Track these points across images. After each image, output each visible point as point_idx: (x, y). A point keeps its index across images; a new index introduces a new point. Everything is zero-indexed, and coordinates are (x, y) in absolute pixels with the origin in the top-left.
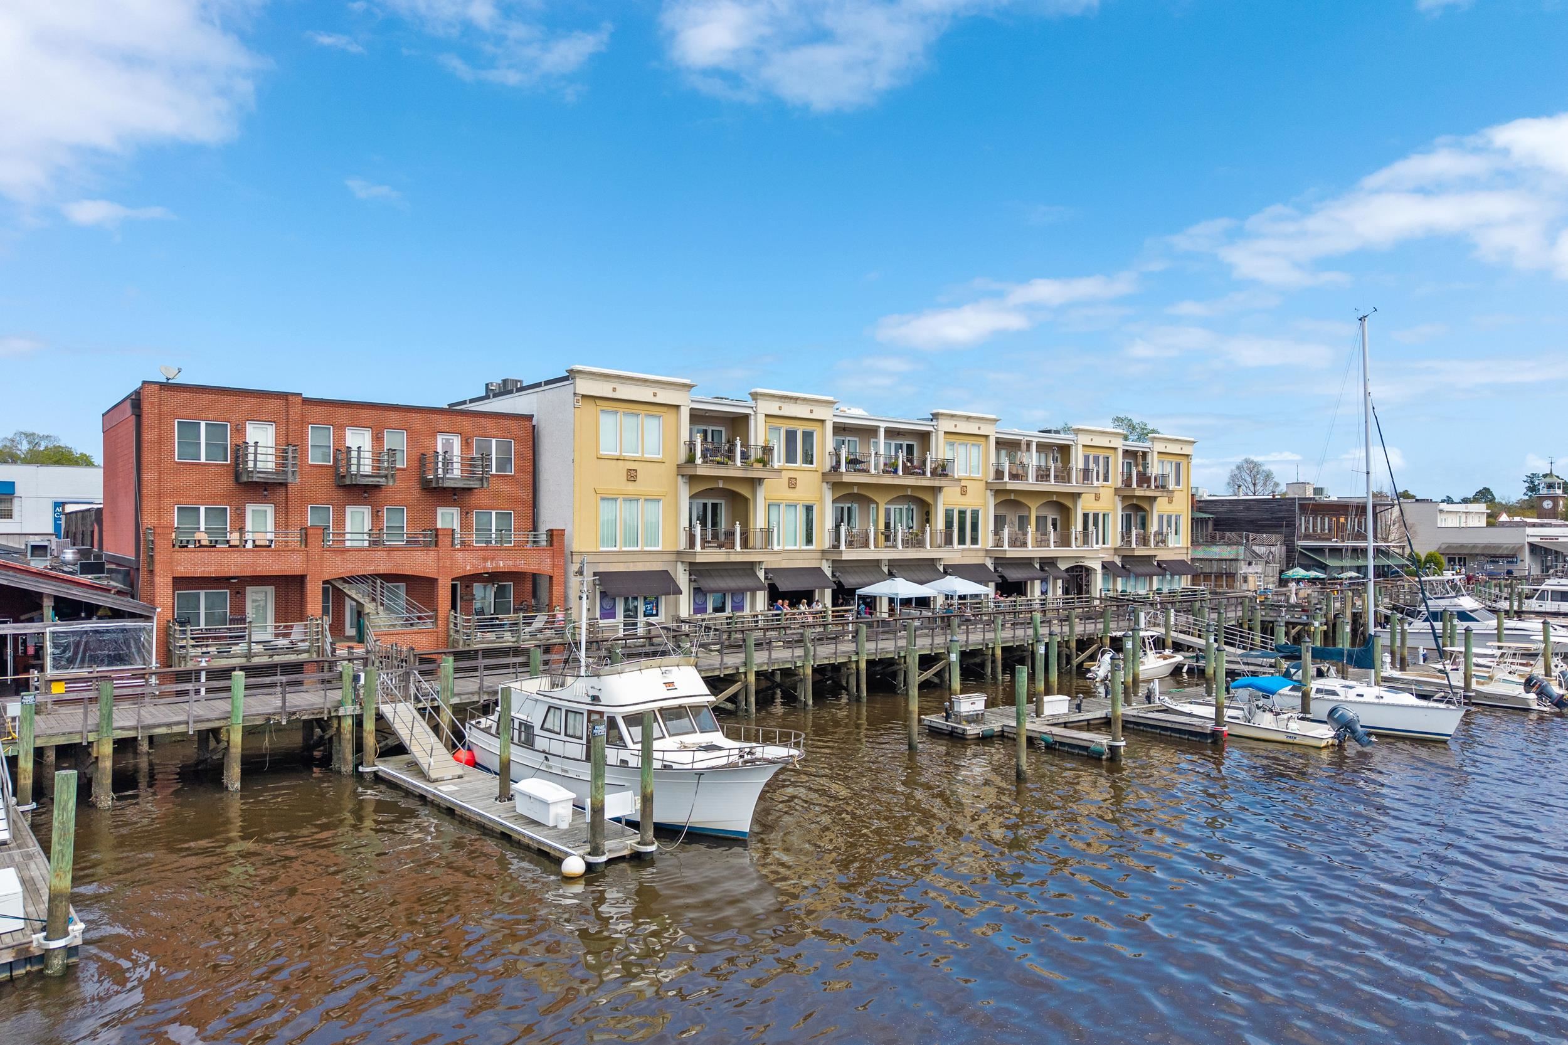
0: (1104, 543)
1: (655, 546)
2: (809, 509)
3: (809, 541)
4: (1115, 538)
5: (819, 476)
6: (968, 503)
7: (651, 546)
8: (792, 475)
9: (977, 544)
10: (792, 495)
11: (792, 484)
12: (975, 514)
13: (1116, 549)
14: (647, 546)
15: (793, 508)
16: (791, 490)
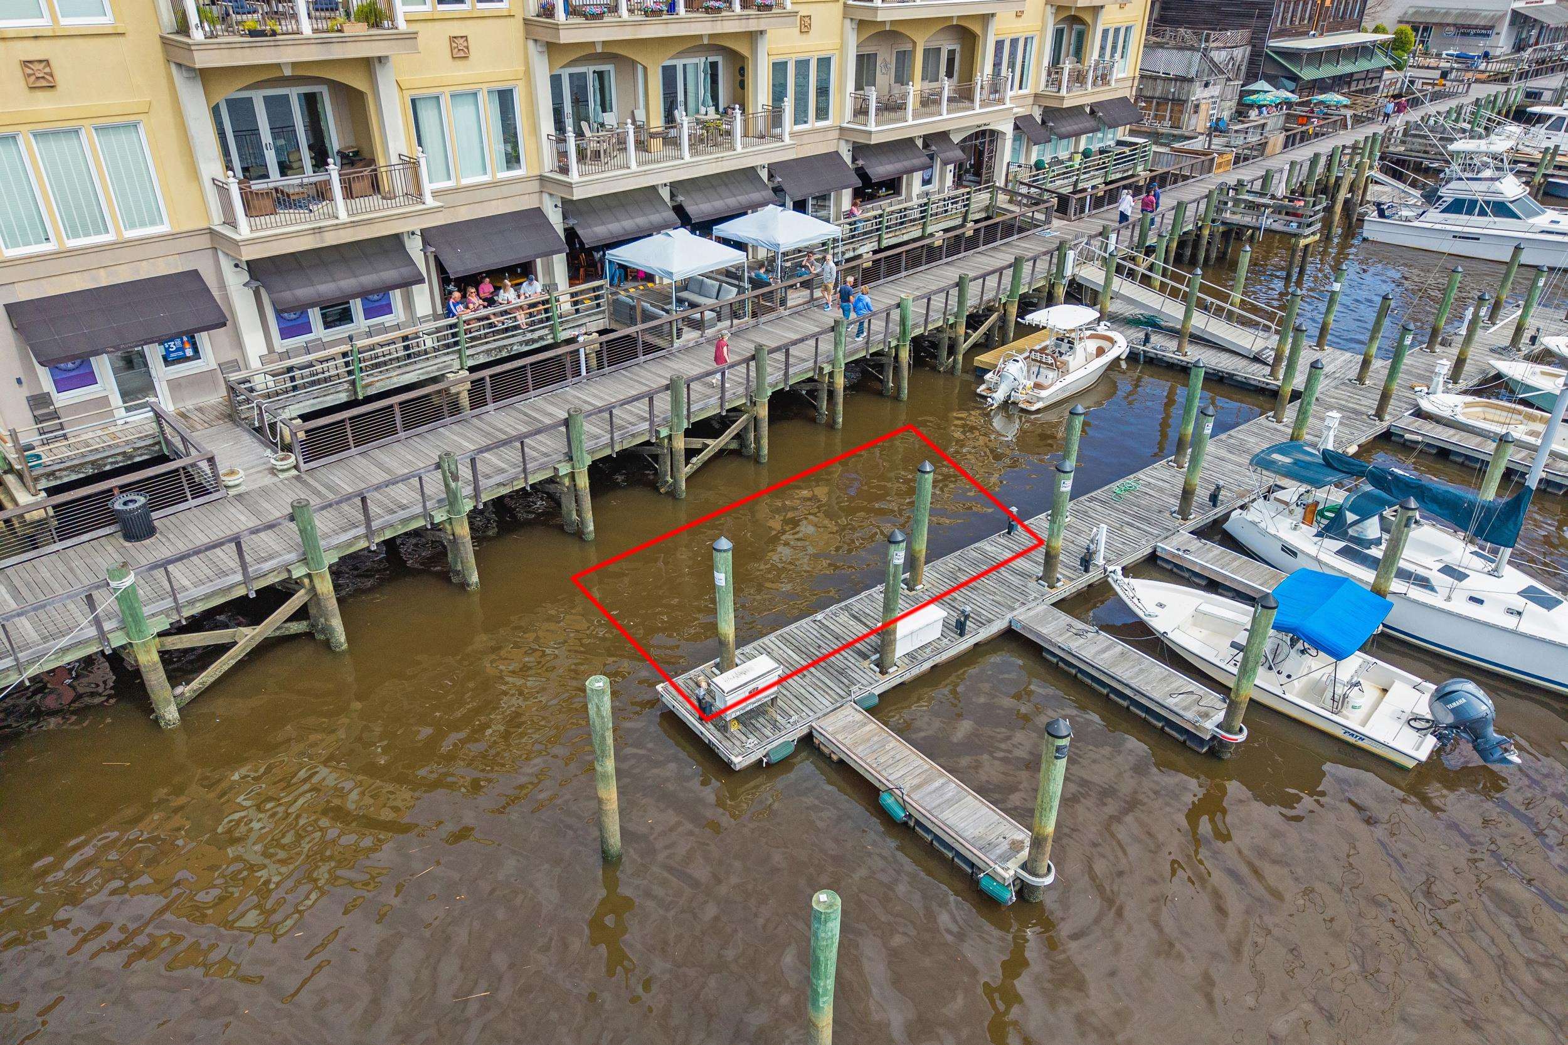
0: (1020, 88)
1: (153, 223)
2: (505, 98)
3: (513, 159)
4: (1037, 80)
5: (517, 26)
6: (812, 46)
7: (143, 224)
8: (457, 29)
9: (827, 118)
10: (461, 74)
11: (459, 49)
12: (824, 63)
13: (1036, 96)
14: (133, 226)
15: (471, 99)
16: (459, 63)
